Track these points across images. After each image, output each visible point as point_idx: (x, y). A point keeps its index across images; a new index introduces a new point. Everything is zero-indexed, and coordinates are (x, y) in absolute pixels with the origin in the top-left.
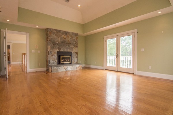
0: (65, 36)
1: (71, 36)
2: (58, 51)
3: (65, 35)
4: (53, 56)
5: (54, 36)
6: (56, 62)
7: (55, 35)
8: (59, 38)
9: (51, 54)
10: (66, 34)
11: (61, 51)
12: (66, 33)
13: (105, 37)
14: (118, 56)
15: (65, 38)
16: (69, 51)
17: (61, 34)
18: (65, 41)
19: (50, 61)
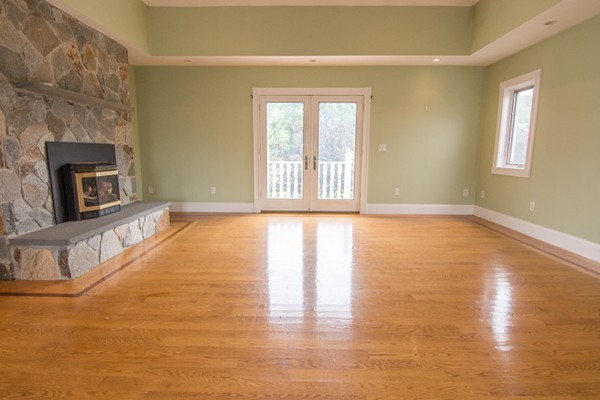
0: (76, 50)
1: (103, 58)
2: (52, 139)
3: (74, 40)
4: (30, 177)
5: (20, 33)
6: (48, 213)
7: (25, 32)
8: (45, 53)
9: (15, 157)
10: (82, 40)
11: (65, 139)
12: (80, 32)
13: (257, 91)
14: (310, 162)
15: (76, 60)
16: (99, 138)
17: (56, 33)
18: (80, 83)
19: (16, 210)
